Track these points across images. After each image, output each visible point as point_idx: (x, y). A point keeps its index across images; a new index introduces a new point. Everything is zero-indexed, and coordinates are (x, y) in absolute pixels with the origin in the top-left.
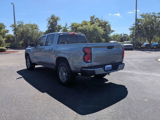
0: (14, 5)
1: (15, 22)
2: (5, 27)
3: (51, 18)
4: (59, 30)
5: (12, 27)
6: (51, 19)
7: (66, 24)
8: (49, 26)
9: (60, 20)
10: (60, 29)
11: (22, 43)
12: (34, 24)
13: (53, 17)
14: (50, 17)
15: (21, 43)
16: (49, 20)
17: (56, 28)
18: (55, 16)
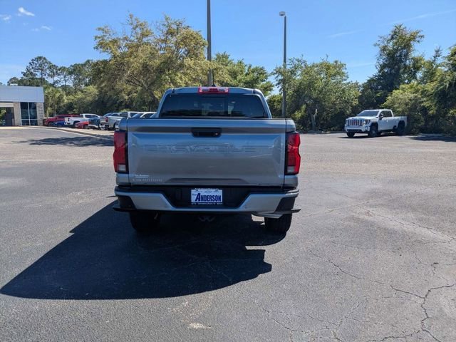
0: (285, 18)
1: (285, 61)
2: (266, 76)
3: (390, 37)
4: (415, 72)
5: (276, 75)
6: (388, 41)
7: (437, 51)
8: (381, 62)
9: (423, 39)
10: (417, 69)
11: (302, 117)
12: (336, 62)
13: (396, 34)
14: (388, 33)
15: (300, 115)
16: (382, 45)
17: (405, 66)
18: (407, 29)
